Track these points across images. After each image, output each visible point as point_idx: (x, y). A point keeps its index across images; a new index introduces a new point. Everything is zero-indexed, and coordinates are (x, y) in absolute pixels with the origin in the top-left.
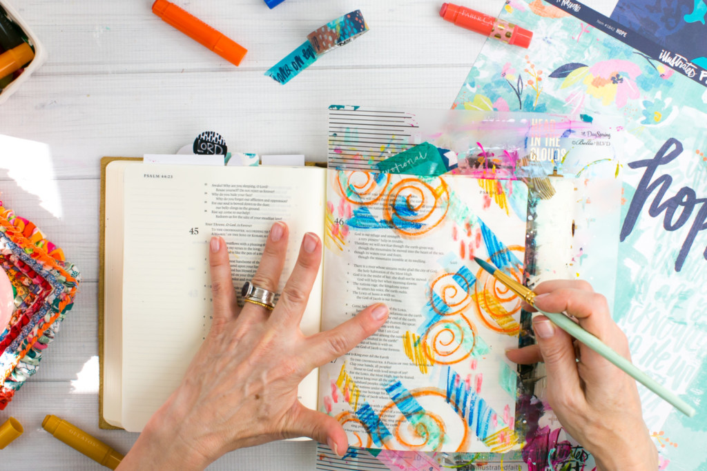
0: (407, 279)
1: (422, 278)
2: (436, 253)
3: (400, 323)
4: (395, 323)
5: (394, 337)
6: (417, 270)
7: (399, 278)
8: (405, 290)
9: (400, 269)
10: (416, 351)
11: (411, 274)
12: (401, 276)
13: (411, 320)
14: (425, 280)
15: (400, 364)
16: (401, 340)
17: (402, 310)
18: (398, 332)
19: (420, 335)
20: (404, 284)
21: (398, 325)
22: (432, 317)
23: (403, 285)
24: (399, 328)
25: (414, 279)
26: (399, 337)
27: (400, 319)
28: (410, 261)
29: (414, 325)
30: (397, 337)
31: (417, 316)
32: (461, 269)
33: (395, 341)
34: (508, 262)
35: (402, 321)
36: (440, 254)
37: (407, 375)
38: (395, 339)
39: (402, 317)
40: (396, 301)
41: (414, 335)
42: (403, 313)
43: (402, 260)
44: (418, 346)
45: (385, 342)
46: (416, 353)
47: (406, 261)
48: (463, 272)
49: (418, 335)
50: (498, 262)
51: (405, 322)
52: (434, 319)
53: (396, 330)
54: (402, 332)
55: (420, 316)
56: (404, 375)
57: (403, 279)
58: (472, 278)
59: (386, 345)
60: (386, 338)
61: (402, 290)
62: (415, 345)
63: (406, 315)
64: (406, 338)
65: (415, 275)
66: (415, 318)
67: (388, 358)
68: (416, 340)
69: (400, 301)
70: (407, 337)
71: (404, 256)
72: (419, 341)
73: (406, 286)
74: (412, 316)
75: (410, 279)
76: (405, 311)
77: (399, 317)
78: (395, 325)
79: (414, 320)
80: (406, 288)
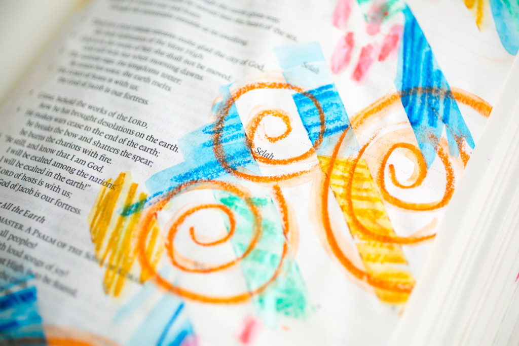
0: (187, 62)
1: (222, 72)
2: (281, 33)
3: (117, 151)
4: (104, 147)
5: (84, 175)
6: (219, 54)
7: (170, 56)
8: (170, 83)
9: (181, 39)
10: (119, 226)
11: (201, 56)
12: (177, 53)
13: (146, 149)
14: (228, 78)
15: (64, 245)
16: (98, 188)
17: (139, 123)
18: (99, 169)
19: (149, 194)
20: (176, 70)
21: (109, 155)
22: (202, 163)
23: (170, 72)
24: (108, 161)
25: (202, 68)
26: (96, 180)
27: (123, 141)
28: (214, 33)
29: (148, 163)
30: (92, 178)
31: (166, 145)
32: (321, 89)
33: (81, 186)
34: (439, 122)
35: (123, 147)
36: (289, 36)
37: (63, 280)
38: (86, 181)
39: (131, 137)
40: (136, 99)
41: (134, 187)
42: (137, 128)
43: (197, 26)
44: (130, 217)
45: (57, 183)
46: (116, 233)
47: (205, 29)
48: (326, 95)
49: (144, 189)
50: (416, 111)
51: (131, 150)
52: (203, 168)
53: (99, 163)
54: (110, 173)
55: (175, 148)
56: (53, 277)
57: (178, 59)
58: (338, 119)
59: (58, 189)
60: (65, 173)
61: (162, 81)
62: (126, 212)
63: (141, 135)
64: (113, 187)
65: (210, 61)
66: (160, 149)
67: (43, 220)
68: (136, 200)
69: (145, 102)
70: (115, 187)
71: (206, 20)
72: (139, 206)
73: (178, 75)
74: (154, 141)
75: (193, 64)
76: (145, 125)
77: (122, 135)
78: (101, 152)
79: (155, 152)
80: (173, 79)
